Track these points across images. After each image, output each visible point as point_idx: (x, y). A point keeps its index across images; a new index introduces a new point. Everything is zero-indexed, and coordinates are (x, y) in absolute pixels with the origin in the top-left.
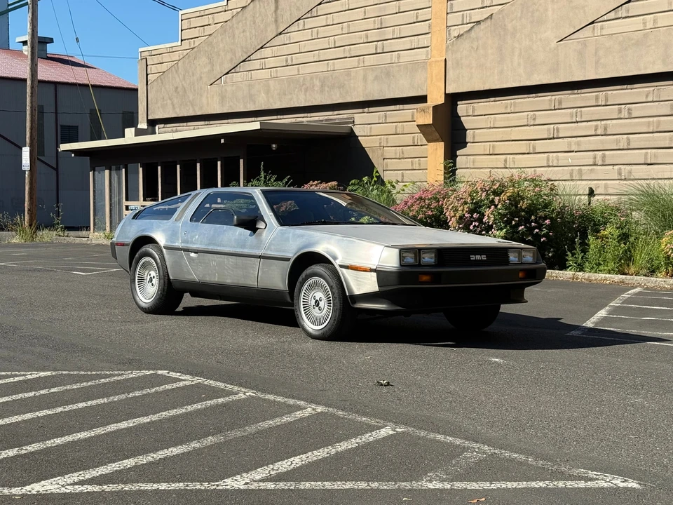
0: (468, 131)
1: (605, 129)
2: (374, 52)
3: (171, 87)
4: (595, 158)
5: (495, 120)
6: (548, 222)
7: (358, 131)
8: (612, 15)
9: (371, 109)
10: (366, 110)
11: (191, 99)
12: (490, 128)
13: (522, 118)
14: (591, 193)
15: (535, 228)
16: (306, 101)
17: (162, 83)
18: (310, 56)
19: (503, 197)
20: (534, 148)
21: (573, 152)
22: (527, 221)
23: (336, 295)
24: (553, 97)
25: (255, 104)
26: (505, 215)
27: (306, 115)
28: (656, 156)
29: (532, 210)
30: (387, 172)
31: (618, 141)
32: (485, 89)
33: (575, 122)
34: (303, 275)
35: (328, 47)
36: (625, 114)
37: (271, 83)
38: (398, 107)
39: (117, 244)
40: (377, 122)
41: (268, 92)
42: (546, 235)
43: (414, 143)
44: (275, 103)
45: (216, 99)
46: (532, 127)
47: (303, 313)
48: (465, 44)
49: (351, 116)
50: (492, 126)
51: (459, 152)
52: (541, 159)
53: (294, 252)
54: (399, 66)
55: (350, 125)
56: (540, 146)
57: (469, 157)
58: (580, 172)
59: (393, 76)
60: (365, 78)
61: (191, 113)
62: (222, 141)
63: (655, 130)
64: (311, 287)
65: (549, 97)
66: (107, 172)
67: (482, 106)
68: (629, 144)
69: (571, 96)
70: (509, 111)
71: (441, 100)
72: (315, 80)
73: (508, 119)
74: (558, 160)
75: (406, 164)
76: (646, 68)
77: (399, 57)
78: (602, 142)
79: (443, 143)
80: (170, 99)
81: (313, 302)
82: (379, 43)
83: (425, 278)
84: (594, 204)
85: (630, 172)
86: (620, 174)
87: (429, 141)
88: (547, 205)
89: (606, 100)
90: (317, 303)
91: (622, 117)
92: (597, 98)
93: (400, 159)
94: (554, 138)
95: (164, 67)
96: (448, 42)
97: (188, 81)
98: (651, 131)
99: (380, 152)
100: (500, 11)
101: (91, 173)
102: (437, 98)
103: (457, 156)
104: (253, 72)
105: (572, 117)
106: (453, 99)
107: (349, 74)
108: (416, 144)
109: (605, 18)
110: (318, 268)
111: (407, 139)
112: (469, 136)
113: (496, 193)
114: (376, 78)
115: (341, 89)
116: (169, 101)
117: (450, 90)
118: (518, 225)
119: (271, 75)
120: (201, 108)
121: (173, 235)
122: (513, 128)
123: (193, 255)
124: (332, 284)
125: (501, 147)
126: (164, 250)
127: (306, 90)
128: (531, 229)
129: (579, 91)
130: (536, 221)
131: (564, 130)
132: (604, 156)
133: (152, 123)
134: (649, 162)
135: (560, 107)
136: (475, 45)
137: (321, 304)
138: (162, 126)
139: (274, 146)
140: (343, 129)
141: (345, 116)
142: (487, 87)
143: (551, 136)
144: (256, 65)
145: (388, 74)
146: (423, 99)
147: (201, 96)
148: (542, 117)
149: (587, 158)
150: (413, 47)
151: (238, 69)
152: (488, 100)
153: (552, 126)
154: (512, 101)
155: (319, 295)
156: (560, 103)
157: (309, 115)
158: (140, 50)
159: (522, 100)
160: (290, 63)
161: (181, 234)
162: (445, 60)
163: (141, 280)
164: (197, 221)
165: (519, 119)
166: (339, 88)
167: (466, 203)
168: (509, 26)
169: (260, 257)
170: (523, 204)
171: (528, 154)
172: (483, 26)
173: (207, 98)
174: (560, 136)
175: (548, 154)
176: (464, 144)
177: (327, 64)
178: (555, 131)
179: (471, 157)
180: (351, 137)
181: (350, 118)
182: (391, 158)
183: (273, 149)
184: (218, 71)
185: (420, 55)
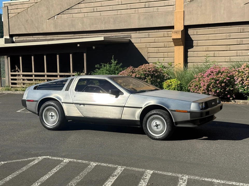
0: (194, 41)
2: (144, 7)
3: (24, 20)
5: (209, 37)
7: (133, 40)
9: (141, 32)
10: (138, 32)
11: (36, 25)
12: (206, 40)
13: (224, 36)
17: (18, 18)
18: (108, 8)
20: (229, 48)
24: (240, 27)
30: (150, 58)
32: (205, 24)
35: (118, 4)
37: (85, 20)
38: (155, 31)
40: (144, 37)
41: (83, 23)
43: (164, 46)
44: (87, 28)
45: (52, 26)
46: (228, 40)
48: (194, 5)
49: (130, 34)
50: (207, 39)
51: (189, 50)
52: (233, 53)
54: (158, 13)
55: (129, 38)
56: (232, 47)
57: (195, 52)
59: (155, 18)
60: (139, 18)
65: (238, 27)
67: (201, 30)
70: (216, 33)
71: (182, 28)
72: (110, 19)
73: (215, 36)
74: (242, 53)
75: (161, 55)
77: (158, 9)
79: (182, 47)
80: (23, 25)
82: (147, 3)
87: (175, 45)
93: (157, 53)
94: (240, 44)
95: (19, 11)
96: (185, 3)
97: (34, 17)
99: (146, 50)
102: (179, 27)
103: (188, 52)
104: (73, 14)
106: (187, 28)
107: (129, 16)
108: (166, 46)
112: (195, 43)
115: (126, 23)
116: (22, 26)
117: (187, 24)
119: (84, 16)
120: (43, 30)
122: (218, 40)
125: (212, 48)
127: (105, 23)
131: (245, 41)
133: (11, 36)
135: (243, 32)
136: (200, 5)
138: (18, 37)
139: (94, 47)
140: (125, 40)
141: (126, 34)
142: (206, 23)
143: (239, 43)
144: (76, 11)
145: (152, 17)
146: (172, 27)
147: (42, 24)
148: (233, 36)
150: (166, 5)
151: (64, 13)
152: (205, 28)
153: (239, 39)
154: (218, 29)
156: (243, 29)
157: (105, 34)
158: (3, 2)
159: (223, 28)
160: (95, 10)
162: (184, 11)
165: (222, 36)
166: (124, 22)
171: (226, 51)
173: (46, 25)
174: (243, 43)
175: (237, 51)
176: (192, 47)
177: (117, 12)
178: (241, 41)
179: (196, 52)
180: (130, 44)
181: (129, 35)
182: (152, 53)
183: (94, 49)
184: (52, 13)
185: (170, 8)
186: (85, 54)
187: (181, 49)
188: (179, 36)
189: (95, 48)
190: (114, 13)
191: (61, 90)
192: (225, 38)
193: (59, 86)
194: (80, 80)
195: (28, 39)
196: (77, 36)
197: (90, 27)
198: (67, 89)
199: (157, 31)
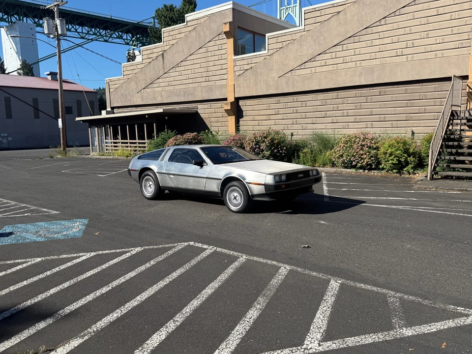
1: (297, 111)
2: (205, 81)
3: (120, 94)
4: (293, 121)
5: (254, 107)
6: (285, 148)
7: (199, 111)
8: (299, 68)
9: (205, 103)
10: (202, 103)
11: (129, 99)
13: (265, 107)
14: (292, 135)
15: (280, 150)
16: (177, 100)
17: (116, 92)
18: (179, 83)
19: (268, 139)
20: (270, 118)
21: (285, 119)
22: (277, 148)
23: (245, 195)
24: (277, 99)
25: (156, 100)
26: (269, 146)
27: (178, 105)
28: (316, 120)
29: (279, 143)
30: (212, 127)
31: (302, 115)
33: (285, 108)
34: (228, 186)
35: (186, 79)
36: (304, 105)
37: (163, 93)
38: (215, 102)
39: (132, 170)
40: (207, 108)
41: (161, 96)
42: (284, 153)
45: (140, 99)
46: (268, 110)
47: (228, 202)
48: (241, 78)
50: (253, 110)
51: (240, 120)
52: (272, 122)
53: (223, 176)
54: (216, 86)
55: (196, 109)
56: (272, 117)
58: (288, 127)
59: (213, 90)
60: (202, 91)
61: (129, 104)
62: (147, 116)
63: (316, 111)
64: (232, 191)
65: (275, 99)
66: (96, 128)
67: (249, 102)
68: (306, 116)
69: (283, 98)
70: (260, 104)
71: (233, 100)
72: (181, 92)
73: (259, 107)
74: (279, 122)
75: (220, 124)
76: (312, 88)
77: (215, 83)
78: (296, 115)
79: (234, 117)
80: (120, 99)
81: (233, 197)
82: (207, 77)
83: (283, 186)
84: (293, 139)
85: (306, 127)
86: (303, 127)
87: (229, 115)
88: (283, 142)
89: (297, 100)
90: (235, 198)
92: (293, 99)
93: (217, 122)
94: (277, 114)
95: (117, 86)
96: (235, 77)
97: (127, 92)
98: (314, 111)
99: (209, 120)
100: (255, 66)
101: (89, 129)
102: (231, 99)
104: (155, 88)
105: (284, 106)
106: (237, 99)
107: (195, 90)
109: (296, 69)
110: (235, 183)
111: (220, 115)
112: (244, 113)
113: (265, 137)
114: (206, 91)
117: (236, 96)
118: (274, 149)
119: (162, 90)
120: (133, 102)
121: (161, 167)
122: (261, 111)
123: (172, 176)
124: (242, 190)
125: (257, 118)
126: (157, 174)
127: (178, 96)
128: (278, 151)
129: (287, 96)
130: (280, 148)
131: (281, 111)
132: (296, 121)
133: (113, 108)
134: (313, 123)
135: (279, 103)
136: (246, 78)
137: (237, 198)
138: (117, 109)
139: (166, 118)
140: (193, 111)
141: (194, 106)
142: (251, 95)
144: (156, 85)
145: (211, 90)
146: (226, 99)
147: (133, 97)
148: (272, 106)
149: (290, 121)
150: (221, 79)
151: (148, 87)
152: (252, 100)
153: (277, 109)
154: (261, 100)
155: (236, 194)
156: (279, 101)
158: (106, 79)
159: (265, 100)
160: (170, 85)
161: (165, 167)
162: (234, 84)
163: (145, 186)
164: (172, 161)
165: (263, 107)
166: (191, 95)
167: (253, 141)
168: (259, 71)
169: (206, 178)
170: (276, 142)
171: (267, 120)
172: (248, 71)
173: (136, 98)
174: (280, 113)
175: (275, 120)
176: (242, 117)
178: (278, 112)
179: (245, 122)
180: (197, 114)
181: (196, 107)
182: (213, 122)
184: (140, 88)
185: (224, 82)
186: (155, 124)
187: (232, 119)
188: (229, 107)
189: (168, 119)
190: (184, 86)
191: (157, 160)
192: (266, 109)
193: (155, 156)
194: (175, 150)
195: (124, 111)
196: (139, 109)
197: (167, 100)
198: (162, 160)
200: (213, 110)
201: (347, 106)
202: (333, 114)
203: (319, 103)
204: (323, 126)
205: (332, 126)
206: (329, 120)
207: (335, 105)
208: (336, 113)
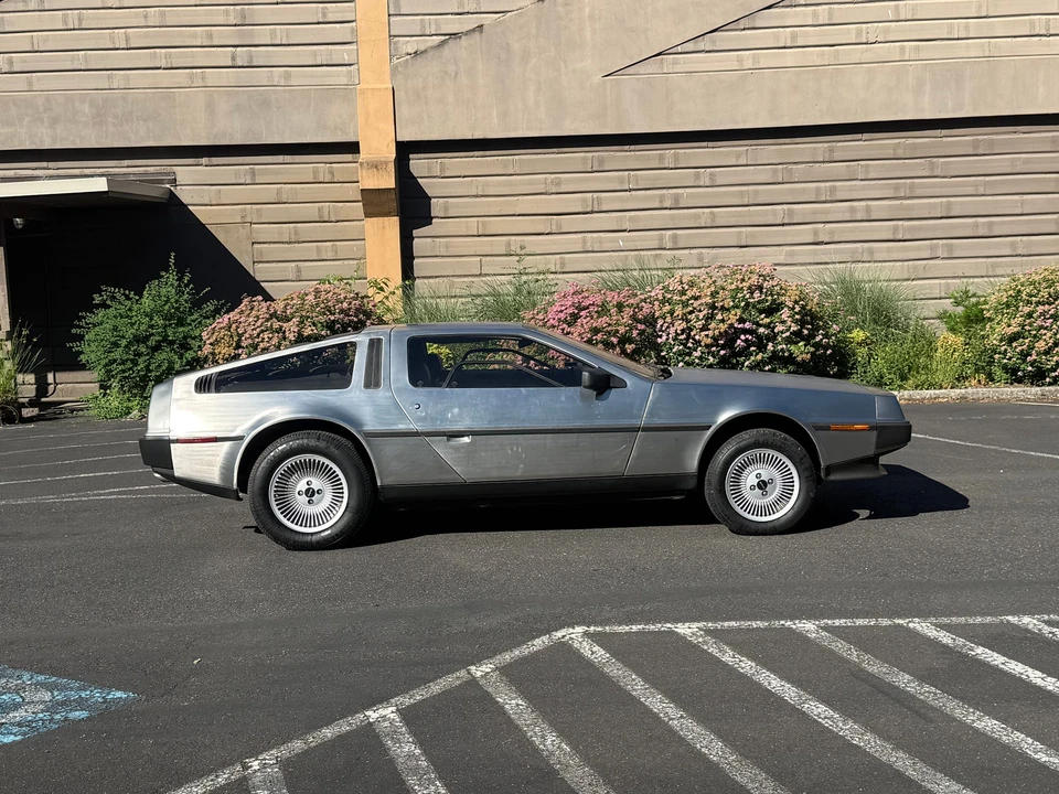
0: (433, 200)
1: (676, 200)
2: (230, 64)
4: (661, 239)
5: (487, 185)
7: (185, 195)
8: (690, 46)
9: (216, 160)
10: (204, 160)
12: (477, 196)
13: (538, 182)
16: (54, 139)
18: (65, 61)
20: (559, 226)
21: (625, 231)
24: (590, 155)
27: (45, 164)
28: (754, 236)
30: (260, 265)
31: (694, 217)
32: (475, 137)
33: (626, 191)
35: (112, 46)
36: (705, 181)
38: (280, 158)
40: (234, 182)
43: (320, 216)
46: (553, 196)
48: (430, 68)
49: (169, 169)
50: (481, 193)
51: (416, 232)
52: (572, 242)
54: (291, 91)
55: (168, 186)
56: (568, 223)
57: (438, 240)
58: (639, 259)
59: (278, 108)
60: (210, 107)
63: (751, 202)
65: (582, 154)
67: (457, 162)
68: (713, 221)
69: (618, 154)
70: (511, 172)
71: (389, 152)
72: (77, 104)
73: (509, 184)
74: (600, 242)
75: (309, 250)
76: (744, 120)
77: (288, 76)
78: (672, 217)
79: (396, 219)
82: (239, 49)
85: (715, 257)
86: (700, 260)
87: (368, 214)
89: (676, 161)
91: (702, 184)
92: (661, 158)
93: (290, 243)
94: (592, 212)
96: (395, 61)
98: (746, 203)
99: (242, 232)
100: (497, 24)
102: (379, 147)
103: (413, 238)
105: (621, 182)
106: (405, 150)
107: (170, 98)
109: (679, 49)
111: (307, 211)
112: (437, 207)
114: (238, 108)
115: (151, 125)
117: (405, 136)
122: (520, 197)
125: (497, 224)
127: (54, 121)
129: (632, 147)
131: (609, 201)
132: (675, 238)
134: (744, 244)
135: (601, 169)
136: (451, 68)
139: (19, 221)
140: (149, 191)
142: (478, 135)
143: (589, 209)
145: (264, 103)
146: (352, 148)
148: (570, 182)
149: (651, 239)
150: (319, 63)
152: (472, 153)
153: (590, 194)
154: (517, 157)
156: (600, 162)
157: (51, 164)
159: (534, 156)
162: (393, 89)
165: (532, 183)
166: (145, 121)
168: (516, 46)
171: (548, 234)
172: (464, 41)
174: (603, 209)
175: (583, 235)
176: (427, 219)
177: (109, 77)
178: (595, 202)
179: (442, 240)
180: (171, 208)
181: (168, 174)
182: (270, 243)
183: (20, 227)
185: (338, 76)
187: (387, 230)
188: (388, 181)
189: (24, 226)
190: (99, 80)
192: (543, 191)
199: (288, 158)
200: (269, 192)
201: (864, 188)
202: (815, 212)
203: (764, 174)
204: (780, 255)
205: (815, 253)
206: (805, 233)
207: (823, 185)
208: (827, 212)
